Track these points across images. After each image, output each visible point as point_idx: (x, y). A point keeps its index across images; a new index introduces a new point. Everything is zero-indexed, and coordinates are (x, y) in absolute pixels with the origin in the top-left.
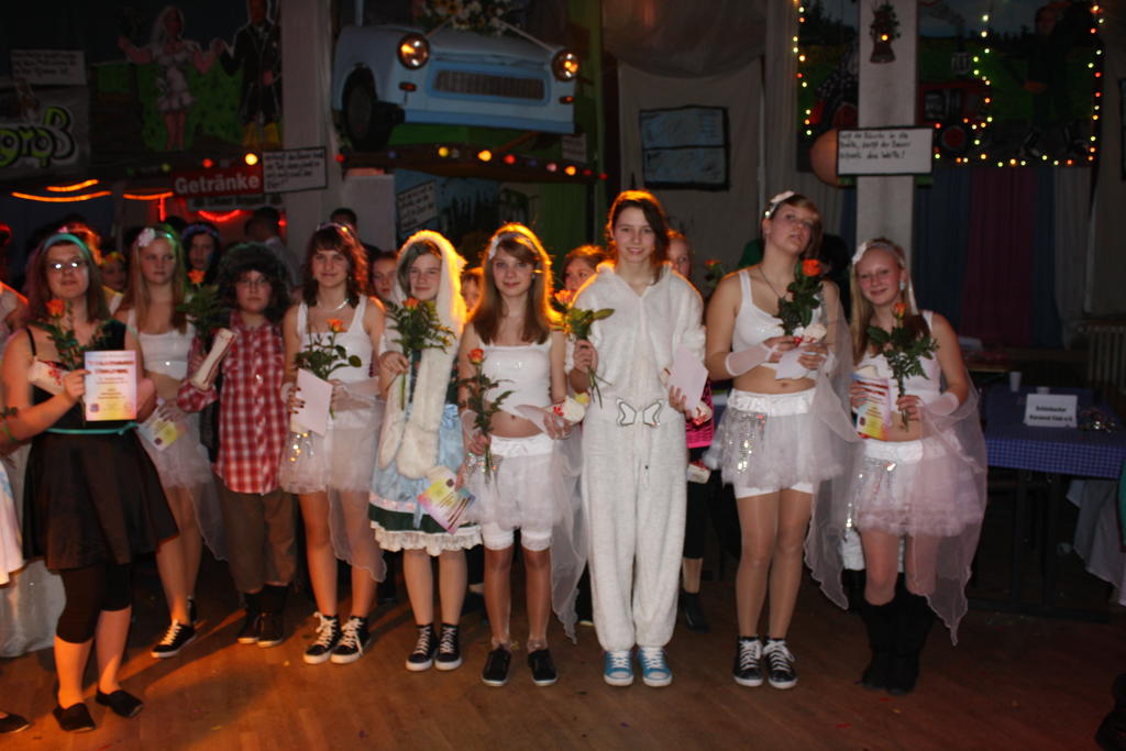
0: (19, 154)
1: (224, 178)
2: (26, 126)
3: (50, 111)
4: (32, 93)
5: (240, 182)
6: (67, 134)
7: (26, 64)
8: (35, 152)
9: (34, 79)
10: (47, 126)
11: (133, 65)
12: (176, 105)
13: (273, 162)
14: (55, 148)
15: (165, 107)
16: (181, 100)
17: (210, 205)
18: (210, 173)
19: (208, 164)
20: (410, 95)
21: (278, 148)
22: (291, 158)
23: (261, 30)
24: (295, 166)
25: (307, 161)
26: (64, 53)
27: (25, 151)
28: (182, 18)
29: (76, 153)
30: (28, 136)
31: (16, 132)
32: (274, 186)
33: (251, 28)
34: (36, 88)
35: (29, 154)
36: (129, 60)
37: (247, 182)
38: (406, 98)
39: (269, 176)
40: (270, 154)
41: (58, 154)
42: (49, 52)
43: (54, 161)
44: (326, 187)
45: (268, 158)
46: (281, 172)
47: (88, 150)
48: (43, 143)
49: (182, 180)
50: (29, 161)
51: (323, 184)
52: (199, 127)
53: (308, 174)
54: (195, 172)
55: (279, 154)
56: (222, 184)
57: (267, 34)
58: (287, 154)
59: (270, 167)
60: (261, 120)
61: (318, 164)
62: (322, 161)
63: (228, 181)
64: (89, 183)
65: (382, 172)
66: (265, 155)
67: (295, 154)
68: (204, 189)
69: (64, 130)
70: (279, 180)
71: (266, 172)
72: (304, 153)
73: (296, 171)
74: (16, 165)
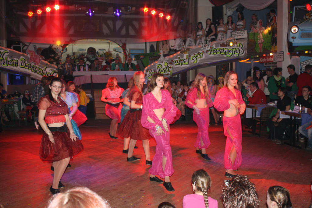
0: (232, 54)
1: (268, 58)
2: (234, 48)
3: (239, 44)
4: (236, 41)
5: (271, 59)
6: (243, 49)
7: (235, 34)
8: (236, 53)
9: (236, 37)
10: (238, 47)
11: (254, 33)
12: (261, 42)
13: (275, 55)
14: (240, 52)
15: (259, 42)
16: (262, 41)
17: (268, 64)
18: (265, 57)
19: (264, 55)
20: (295, 39)
21: (276, 52)
22: (278, 54)
23: (275, 24)
24: (278, 56)
25: (280, 55)
26: (243, 31)
27: (234, 53)
28: (262, 21)
29: (244, 53)
30: (234, 50)
31: (232, 49)
32: (275, 60)
33: (273, 24)
34: (237, 39)
35: (234, 54)
36: (254, 32)
37: (272, 59)
38: (293, 41)
39: (274, 58)
40: (275, 53)
41: (240, 53)
42: (239, 31)
43: (240, 55)
44: (283, 61)
45: (274, 54)
46: (276, 57)
47: (247, 52)
48: (237, 51)
49: (261, 59)
50: (234, 55)
51: (282, 60)
52: (264, 47)
53: (281, 58)
54: (263, 58)
55: (276, 53)
56: (268, 60)
57: (276, 25)
58: (278, 53)
59: (274, 56)
60: (274, 45)
61: (282, 55)
62: (283, 55)
63: (269, 59)
64: (247, 60)
65: (298, 57)
66: (274, 53)
67: (279, 53)
68: (265, 61)
69: (241, 48)
70: (276, 59)
71: (274, 57)
72: (280, 53)
73: (279, 57)
74: (232, 56)
